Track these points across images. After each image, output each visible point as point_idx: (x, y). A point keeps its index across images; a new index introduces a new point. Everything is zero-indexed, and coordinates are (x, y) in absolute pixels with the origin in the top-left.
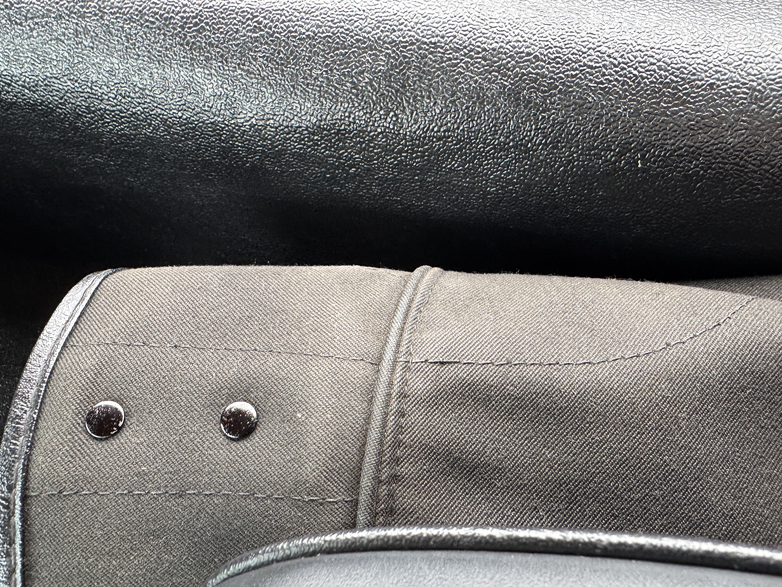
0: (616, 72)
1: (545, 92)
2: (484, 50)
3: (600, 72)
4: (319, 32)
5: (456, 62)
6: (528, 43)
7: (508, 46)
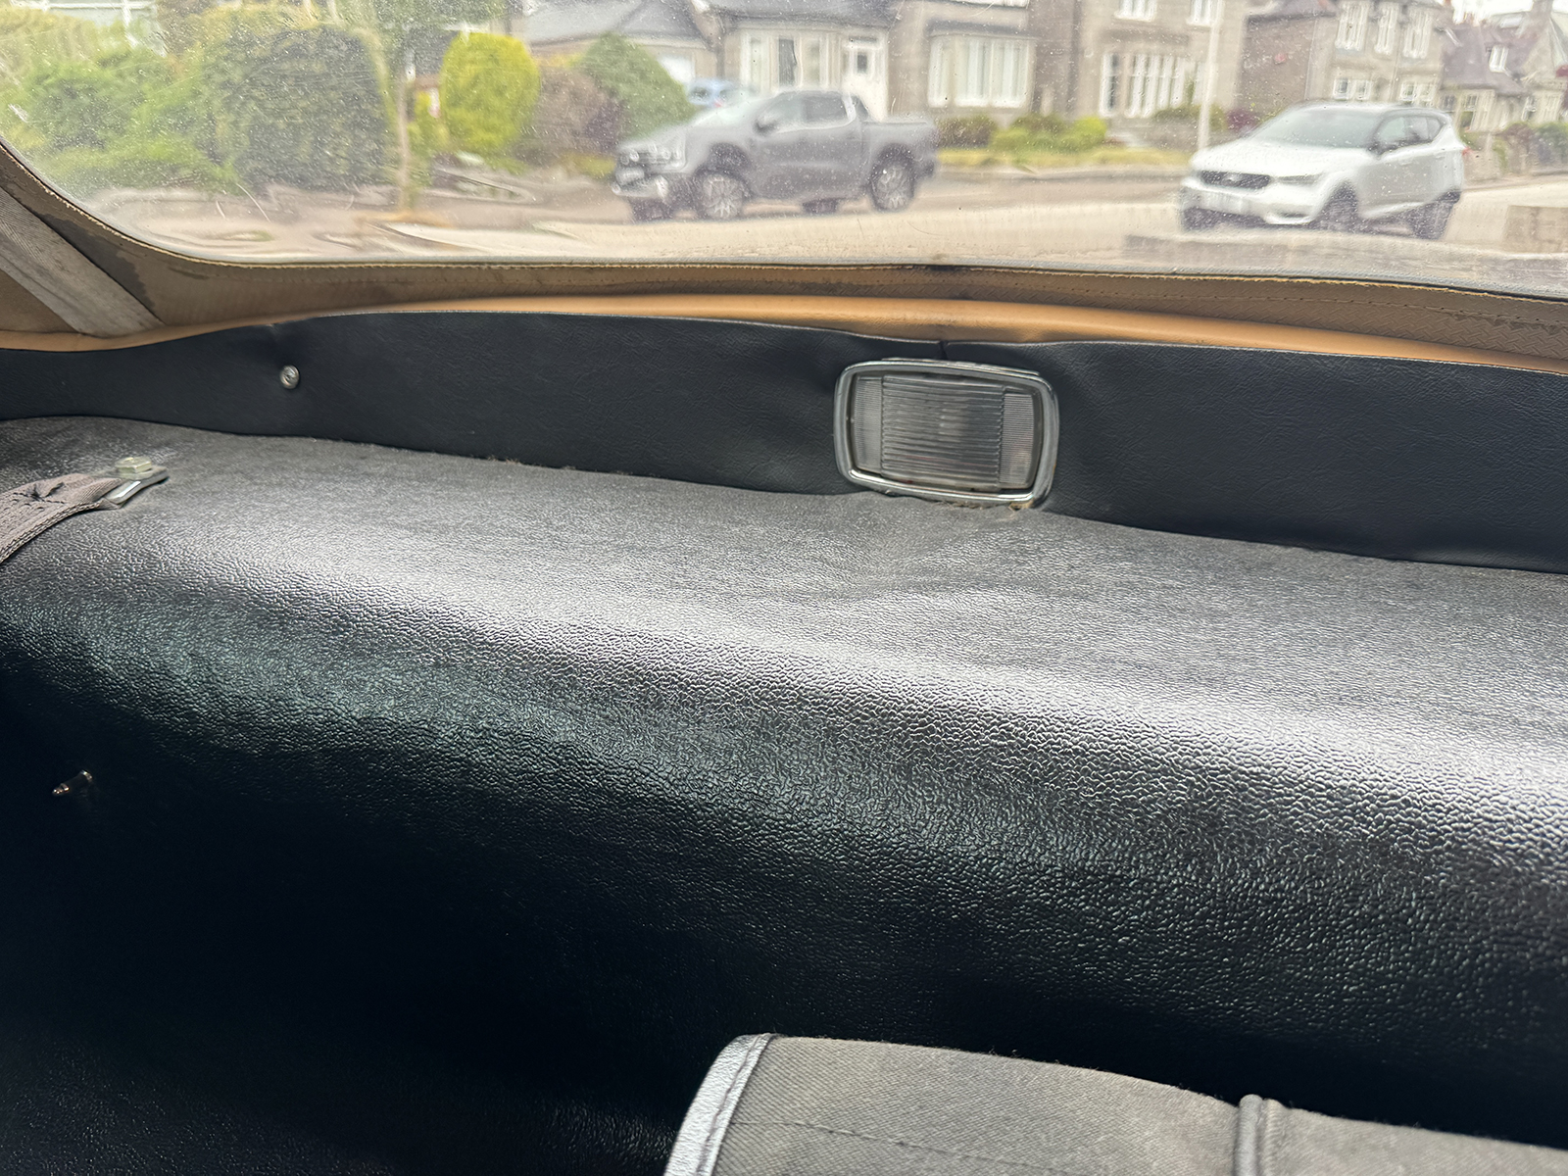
0: (1530, 830)
1: (1426, 847)
2: (1329, 787)
3: (1504, 827)
4: (1091, 747)
5: (1289, 798)
6: (1391, 784)
7: (1362, 785)
